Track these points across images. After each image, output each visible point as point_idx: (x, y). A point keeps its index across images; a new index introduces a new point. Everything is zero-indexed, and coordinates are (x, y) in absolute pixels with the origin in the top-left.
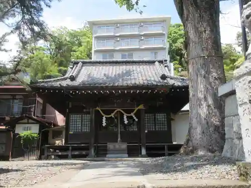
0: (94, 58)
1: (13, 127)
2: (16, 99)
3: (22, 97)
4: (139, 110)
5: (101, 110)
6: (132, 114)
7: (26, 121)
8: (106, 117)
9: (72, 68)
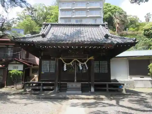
0: (60, 22)
1: (7, 66)
2: (9, 47)
3: (12, 46)
4: (90, 60)
5: (63, 59)
6: (85, 63)
7: (14, 62)
8: (66, 65)
9: (44, 28)
